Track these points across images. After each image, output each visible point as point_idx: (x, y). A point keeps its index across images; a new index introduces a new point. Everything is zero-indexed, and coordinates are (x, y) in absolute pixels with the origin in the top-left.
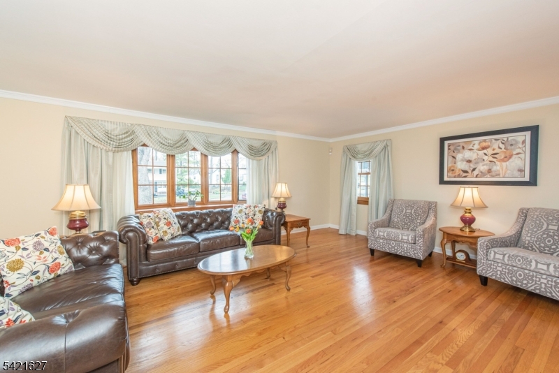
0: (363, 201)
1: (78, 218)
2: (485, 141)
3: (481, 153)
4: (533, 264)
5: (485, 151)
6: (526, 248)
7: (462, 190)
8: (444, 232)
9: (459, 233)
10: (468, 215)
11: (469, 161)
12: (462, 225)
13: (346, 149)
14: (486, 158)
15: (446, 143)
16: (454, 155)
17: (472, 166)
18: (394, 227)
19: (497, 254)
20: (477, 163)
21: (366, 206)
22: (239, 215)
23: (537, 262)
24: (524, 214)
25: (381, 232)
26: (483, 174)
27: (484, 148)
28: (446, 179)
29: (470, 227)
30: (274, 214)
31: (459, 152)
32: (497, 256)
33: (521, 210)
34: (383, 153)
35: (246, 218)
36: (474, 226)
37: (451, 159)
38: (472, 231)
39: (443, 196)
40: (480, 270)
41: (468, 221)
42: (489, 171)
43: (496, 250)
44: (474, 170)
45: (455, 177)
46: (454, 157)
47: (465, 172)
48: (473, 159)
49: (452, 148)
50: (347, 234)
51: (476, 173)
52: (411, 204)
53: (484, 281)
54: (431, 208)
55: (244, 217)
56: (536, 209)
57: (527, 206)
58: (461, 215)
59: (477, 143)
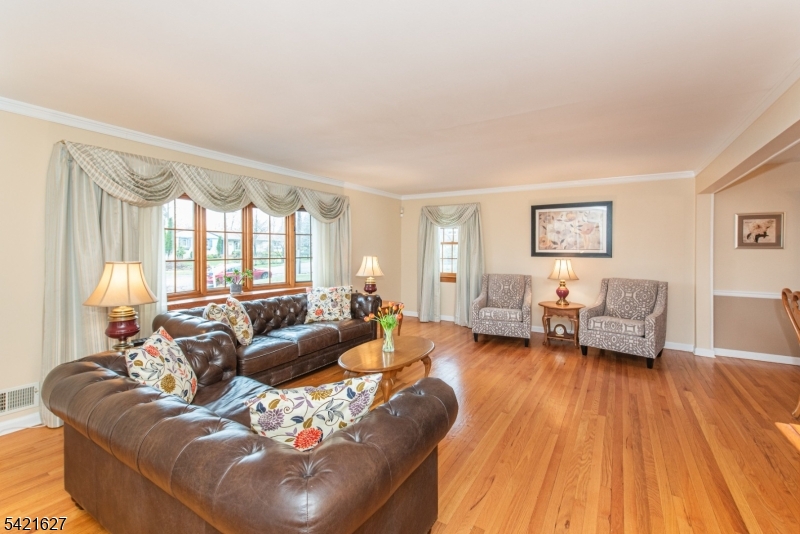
0: (450, 278)
1: (123, 319)
2: (571, 212)
3: (569, 224)
4: (624, 327)
5: (571, 223)
6: (611, 315)
7: (558, 262)
8: (545, 307)
9: (556, 306)
10: (562, 288)
11: (558, 232)
12: (558, 298)
13: (425, 210)
14: (572, 229)
15: (538, 212)
16: (544, 225)
17: (561, 238)
18: (494, 306)
19: (597, 323)
20: (565, 234)
21: (452, 284)
22: (323, 302)
23: (626, 326)
24: (606, 284)
25: (487, 312)
26: (570, 246)
27: (570, 220)
28: (537, 251)
29: (564, 301)
30: (370, 299)
31: (550, 222)
32: (597, 325)
33: (604, 281)
34: (472, 219)
35: (334, 306)
36: (567, 299)
37: (542, 229)
38: (567, 304)
39: (537, 268)
40: (582, 342)
41: (563, 295)
42: (575, 243)
43: (595, 319)
44: (562, 241)
45: (546, 249)
46: (544, 228)
47: (554, 243)
48: (561, 230)
49: (542, 217)
50: (430, 322)
51: (564, 244)
52: (507, 279)
53: (585, 350)
54: (525, 282)
55: (330, 304)
56: (615, 279)
57: (607, 277)
58: (556, 288)
59: (564, 214)
